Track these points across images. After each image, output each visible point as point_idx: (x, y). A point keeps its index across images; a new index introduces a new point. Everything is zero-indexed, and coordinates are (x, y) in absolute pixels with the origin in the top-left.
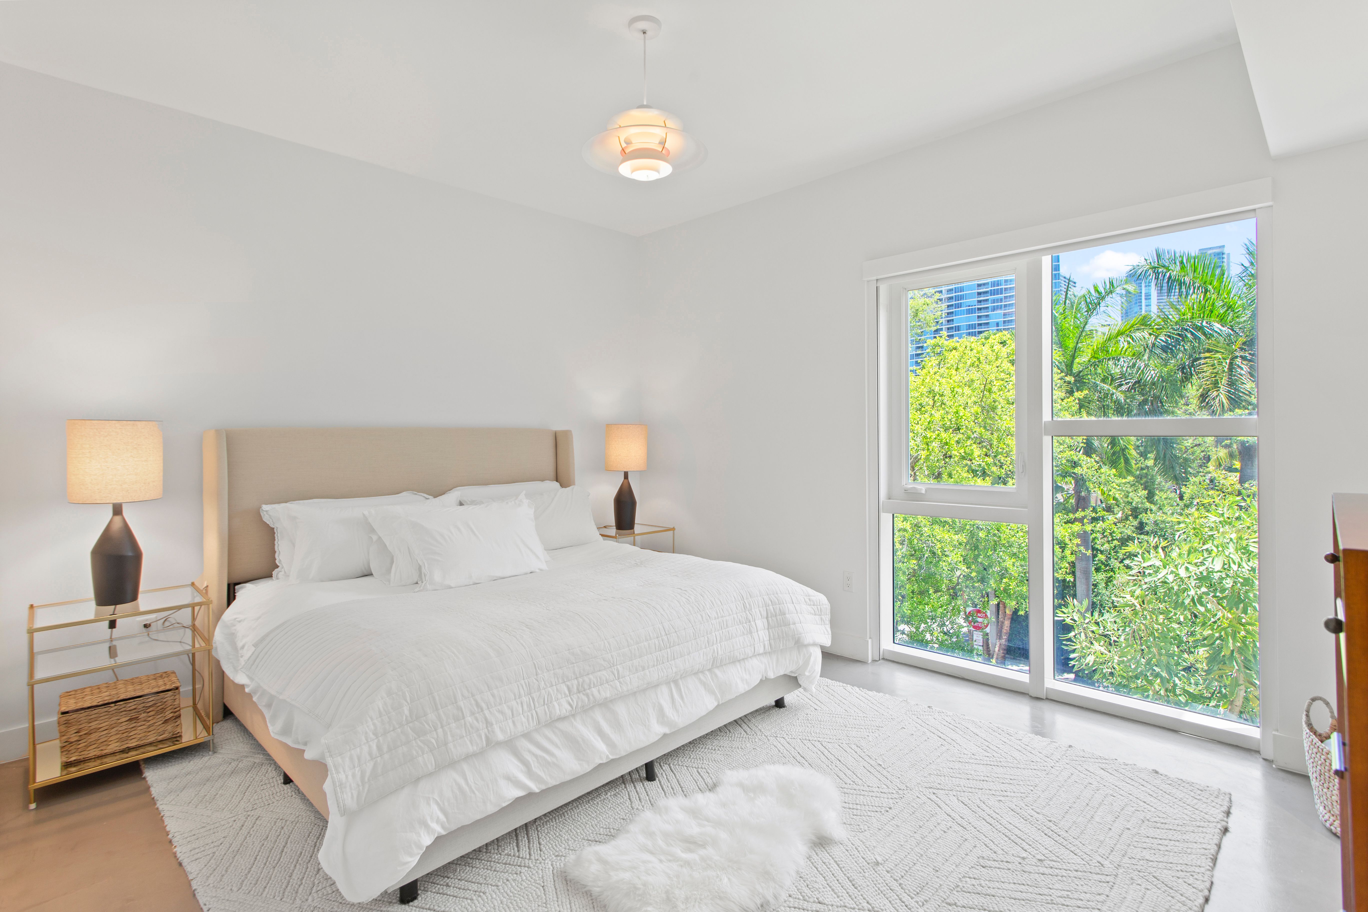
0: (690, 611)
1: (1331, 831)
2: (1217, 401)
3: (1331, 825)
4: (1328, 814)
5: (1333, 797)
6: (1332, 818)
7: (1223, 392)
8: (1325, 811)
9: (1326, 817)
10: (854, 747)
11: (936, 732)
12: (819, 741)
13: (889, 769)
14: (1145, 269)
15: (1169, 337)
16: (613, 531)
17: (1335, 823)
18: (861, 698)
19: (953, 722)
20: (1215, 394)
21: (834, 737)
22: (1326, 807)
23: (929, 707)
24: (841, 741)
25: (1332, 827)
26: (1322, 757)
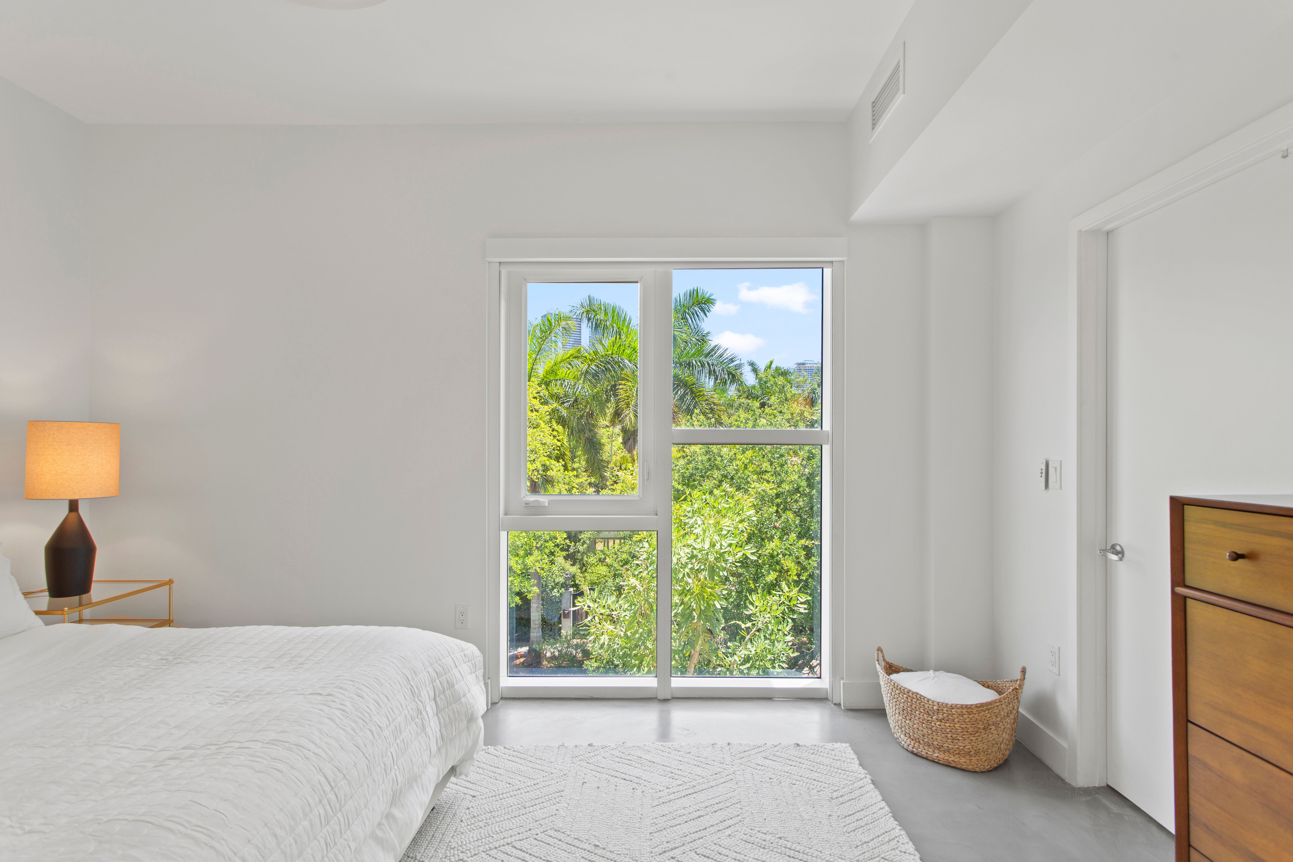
0: (353, 730)
1: (912, 753)
2: (628, 418)
3: (913, 748)
4: (909, 740)
5: (915, 726)
6: (912, 742)
7: (632, 411)
8: (906, 738)
9: (908, 742)
10: (552, 833)
11: (617, 774)
12: (508, 844)
13: (610, 847)
14: (582, 311)
15: (598, 367)
16: (44, 601)
17: (915, 745)
18: (514, 759)
19: (622, 756)
20: (628, 412)
21: (522, 830)
22: (907, 735)
23: (589, 745)
24: (533, 832)
25: (914, 749)
26: (905, 696)
